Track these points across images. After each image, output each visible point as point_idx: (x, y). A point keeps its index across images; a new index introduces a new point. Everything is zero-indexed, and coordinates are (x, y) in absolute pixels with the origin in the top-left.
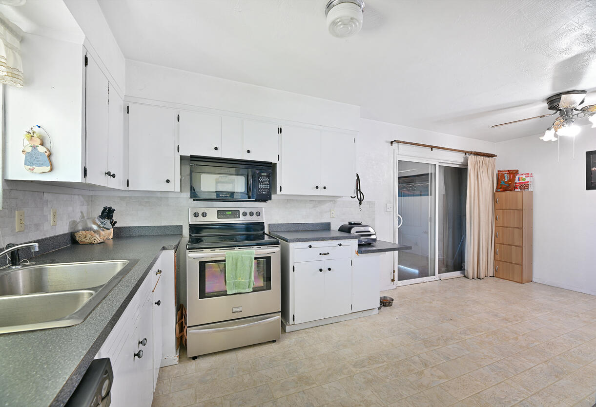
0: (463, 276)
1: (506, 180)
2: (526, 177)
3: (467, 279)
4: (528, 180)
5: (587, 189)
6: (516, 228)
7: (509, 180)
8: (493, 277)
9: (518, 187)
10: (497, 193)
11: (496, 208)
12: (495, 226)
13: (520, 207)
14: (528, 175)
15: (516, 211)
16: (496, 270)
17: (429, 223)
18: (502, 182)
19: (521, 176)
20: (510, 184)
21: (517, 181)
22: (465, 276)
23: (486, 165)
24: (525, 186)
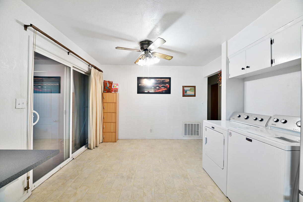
0: (87, 148)
1: (108, 86)
2: (116, 85)
3: (90, 150)
4: (117, 87)
5: (138, 93)
6: (114, 113)
7: (109, 87)
8: (102, 142)
9: (113, 91)
10: (104, 94)
11: (104, 102)
12: (103, 113)
13: (115, 102)
14: (117, 85)
15: (113, 103)
16: (103, 138)
17: (65, 115)
18: (106, 87)
19: (114, 85)
20: (110, 89)
21: (113, 88)
22: (88, 148)
23: (99, 76)
24: (116, 90)
